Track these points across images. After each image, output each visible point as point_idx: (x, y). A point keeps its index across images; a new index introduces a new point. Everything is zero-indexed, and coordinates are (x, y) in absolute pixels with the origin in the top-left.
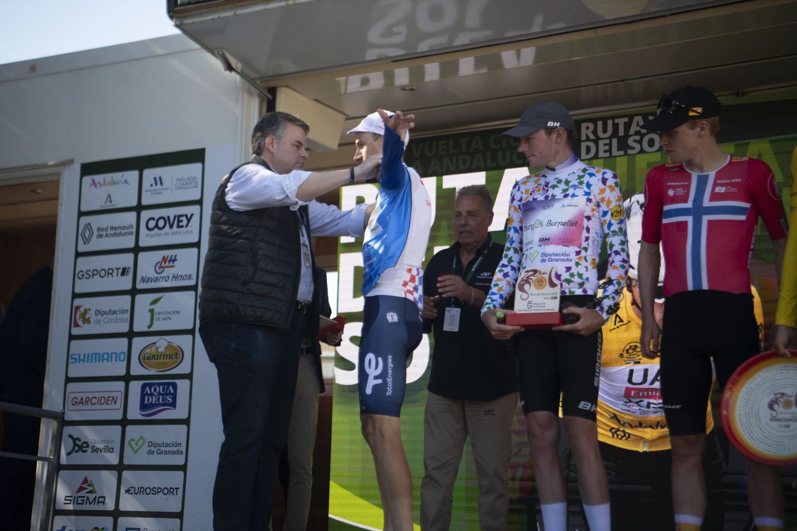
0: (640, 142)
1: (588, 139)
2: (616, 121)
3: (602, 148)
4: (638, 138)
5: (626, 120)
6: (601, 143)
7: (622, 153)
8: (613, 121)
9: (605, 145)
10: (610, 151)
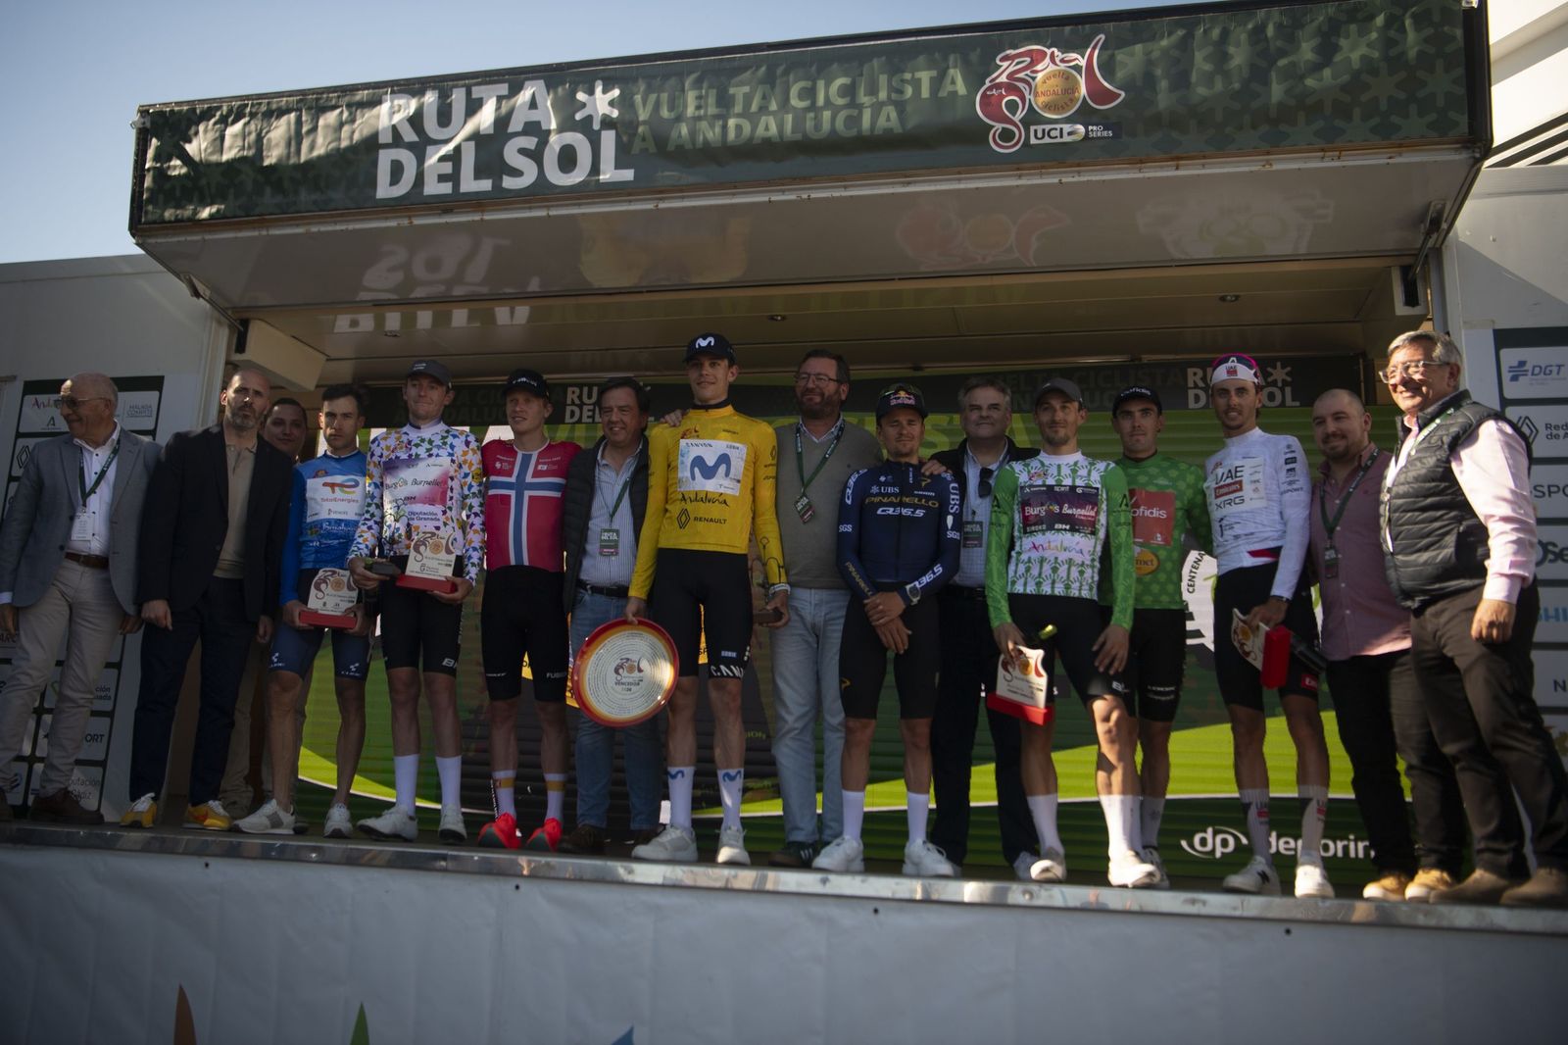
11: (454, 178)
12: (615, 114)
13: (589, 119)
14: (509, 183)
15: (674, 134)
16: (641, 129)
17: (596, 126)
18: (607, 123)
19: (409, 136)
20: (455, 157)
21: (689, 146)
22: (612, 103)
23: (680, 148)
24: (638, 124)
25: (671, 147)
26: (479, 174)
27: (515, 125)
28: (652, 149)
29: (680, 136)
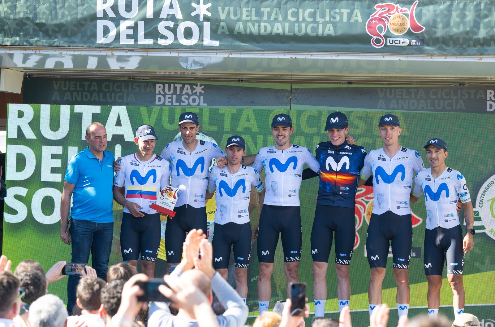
0: (188, 99)
1: (160, 93)
2: (176, 85)
3: (167, 100)
4: (187, 97)
5: (181, 85)
6: (167, 96)
7: (178, 104)
8: (174, 86)
9: (169, 98)
10: (172, 102)
11: (134, 37)
12: (209, 14)
13: (198, 15)
14: (161, 42)
15: (237, 28)
16: (222, 23)
17: (201, 19)
18: (206, 19)
19: (111, 14)
20: (135, 27)
21: (243, 33)
22: (208, 10)
23: (239, 33)
24: (221, 21)
25: (235, 33)
26: (146, 36)
27: (163, 15)
28: (227, 33)
29: (239, 28)
